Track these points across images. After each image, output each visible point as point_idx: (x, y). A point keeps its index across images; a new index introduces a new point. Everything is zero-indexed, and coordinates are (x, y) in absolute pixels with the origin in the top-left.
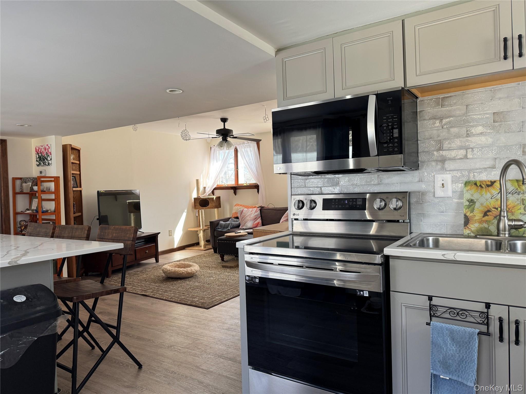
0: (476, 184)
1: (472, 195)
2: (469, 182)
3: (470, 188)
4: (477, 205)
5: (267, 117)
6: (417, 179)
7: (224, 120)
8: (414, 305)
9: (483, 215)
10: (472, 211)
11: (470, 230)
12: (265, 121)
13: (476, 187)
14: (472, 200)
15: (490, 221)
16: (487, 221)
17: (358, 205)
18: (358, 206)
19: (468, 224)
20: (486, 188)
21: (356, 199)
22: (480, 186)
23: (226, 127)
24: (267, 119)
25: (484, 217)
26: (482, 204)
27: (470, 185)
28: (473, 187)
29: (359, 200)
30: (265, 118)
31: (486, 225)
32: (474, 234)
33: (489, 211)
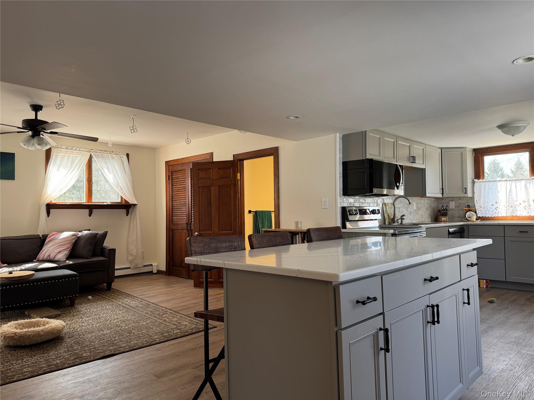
1: (385, 208)
3: (384, 206)
4: (386, 212)
5: (136, 129)
7: (37, 108)
10: (386, 215)
12: (133, 131)
14: (385, 210)
20: (387, 206)
23: (39, 118)
24: (136, 130)
25: (388, 217)
27: (384, 204)
30: (133, 128)
31: (389, 220)
32: (388, 224)
33: (389, 215)
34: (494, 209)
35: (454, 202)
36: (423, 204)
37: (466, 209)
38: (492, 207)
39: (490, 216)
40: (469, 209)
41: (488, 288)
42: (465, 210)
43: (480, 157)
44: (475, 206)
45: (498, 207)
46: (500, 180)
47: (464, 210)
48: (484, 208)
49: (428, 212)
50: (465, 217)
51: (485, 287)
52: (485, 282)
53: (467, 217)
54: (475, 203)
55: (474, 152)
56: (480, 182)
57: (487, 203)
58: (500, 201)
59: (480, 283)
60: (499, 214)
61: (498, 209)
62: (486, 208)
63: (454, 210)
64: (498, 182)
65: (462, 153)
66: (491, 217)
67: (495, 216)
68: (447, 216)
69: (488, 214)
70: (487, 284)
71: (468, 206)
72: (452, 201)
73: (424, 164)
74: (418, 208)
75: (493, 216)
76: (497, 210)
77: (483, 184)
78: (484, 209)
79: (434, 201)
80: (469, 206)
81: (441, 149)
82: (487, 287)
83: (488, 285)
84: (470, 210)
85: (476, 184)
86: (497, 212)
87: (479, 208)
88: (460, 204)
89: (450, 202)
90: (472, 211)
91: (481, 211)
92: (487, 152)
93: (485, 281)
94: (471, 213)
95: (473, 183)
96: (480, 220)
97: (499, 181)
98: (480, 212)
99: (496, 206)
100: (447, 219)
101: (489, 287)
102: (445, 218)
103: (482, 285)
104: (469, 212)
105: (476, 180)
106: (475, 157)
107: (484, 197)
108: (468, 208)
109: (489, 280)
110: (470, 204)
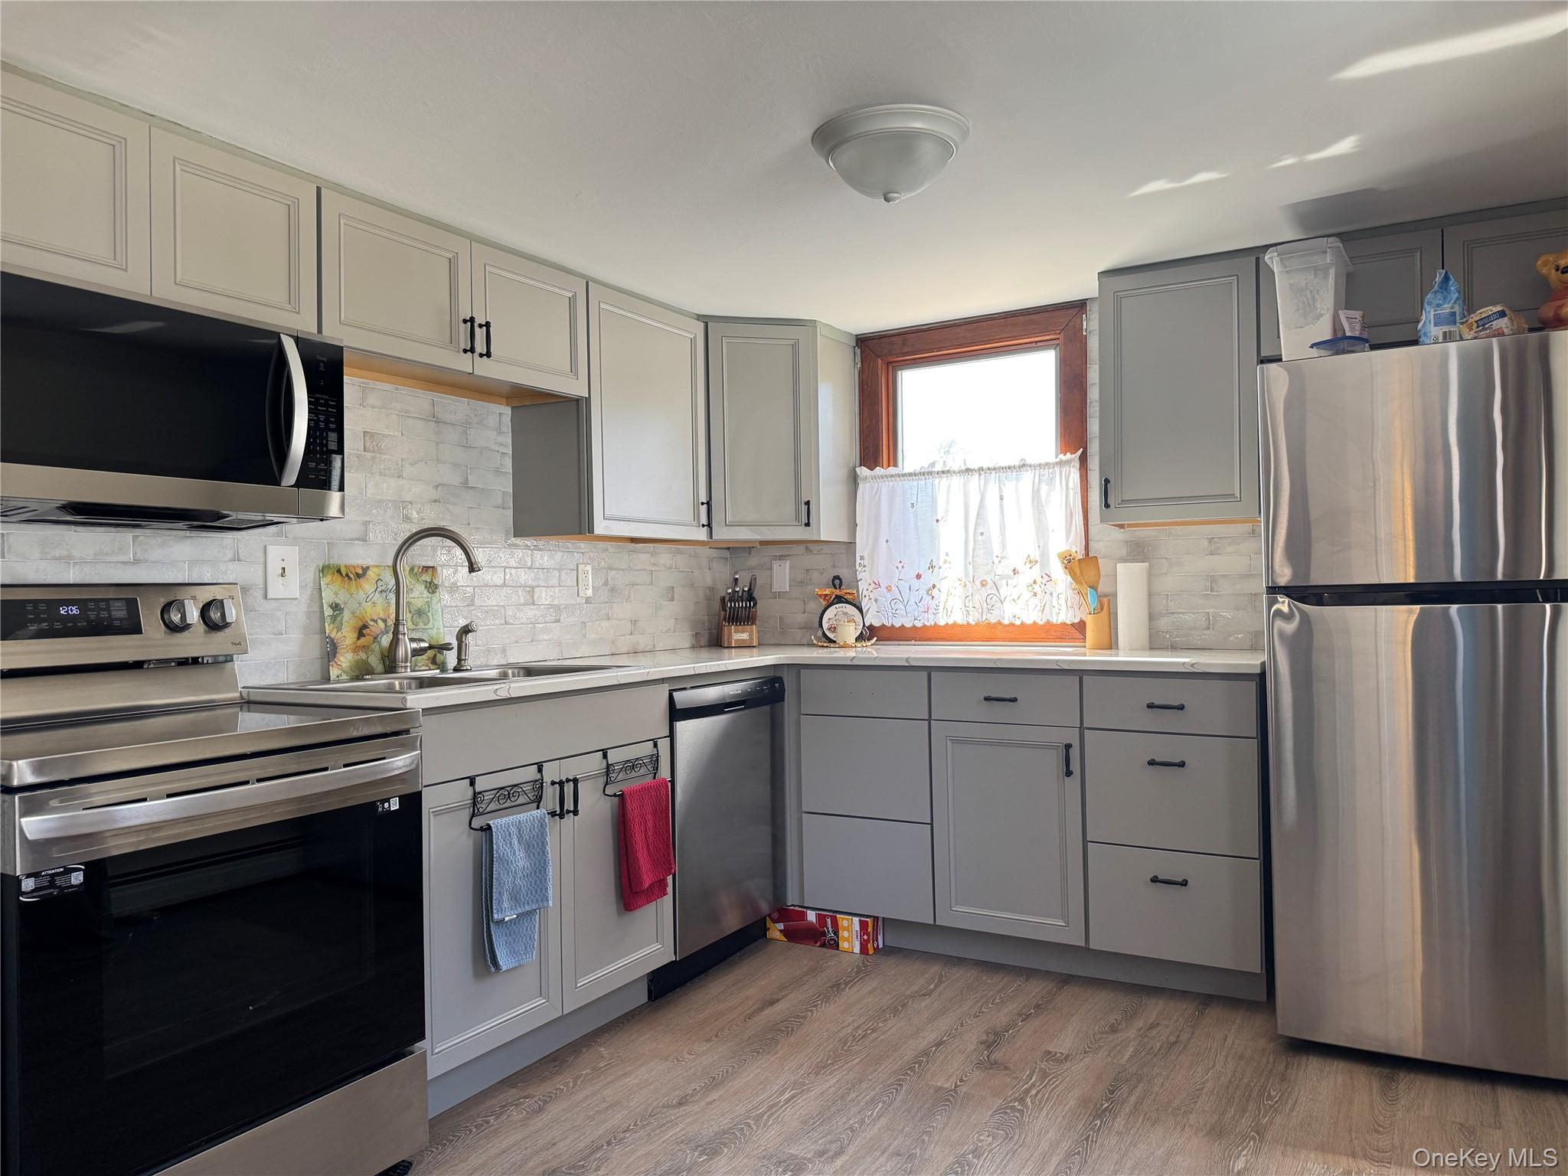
0: (339, 571)
1: (336, 594)
2: (328, 566)
3: (332, 580)
4: (346, 615)
6: (230, 555)
8: (448, 805)
9: (356, 635)
10: (339, 629)
11: (339, 669)
13: (341, 578)
14: (337, 605)
15: (368, 647)
16: (364, 647)
17: (117, 619)
18: (117, 623)
19: (335, 657)
20: (356, 579)
21: (107, 601)
22: (347, 575)
25: (358, 638)
26: (353, 613)
27: (330, 572)
28: (335, 577)
29: (117, 604)
31: (363, 656)
32: (347, 676)
33: (365, 627)
34: (923, 592)
35: (788, 564)
36: (644, 570)
37: (826, 595)
38: (915, 583)
39: (908, 625)
40: (837, 592)
41: (867, 954)
42: (824, 600)
43: (879, 372)
44: (858, 579)
45: (938, 586)
46: (946, 469)
47: (820, 596)
48: (889, 589)
49: (672, 609)
50: (821, 625)
51: (857, 949)
52: (858, 929)
53: (825, 626)
54: (857, 566)
55: (858, 351)
56: (874, 478)
57: (900, 568)
58: (943, 557)
59: (840, 932)
60: (940, 614)
61: (935, 592)
62: (894, 588)
63: (790, 599)
64: (937, 480)
65: (795, 347)
66: (914, 626)
67: (926, 623)
68: (753, 624)
69: (903, 616)
70: (866, 937)
71: (833, 581)
72: (781, 558)
73: (576, 374)
74: (613, 590)
75: (919, 624)
76: (933, 597)
77: (885, 487)
78: (889, 595)
79: (711, 560)
80: (837, 582)
81: (706, 320)
82: (864, 950)
83: (868, 941)
84: (840, 599)
85: (861, 486)
86: (933, 604)
87: (871, 588)
88: (807, 570)
89: (776, 565)
90: (847, 602)
91: (876, 601)
92: (905, 350)
93: (856, 920)
94: (843, 609)
95: (854, 480)
96: (875, 638)
97: (943, 472)
98: (874, 607)
99: (929, 578)
100: (751, 636)
101: (876, 949)
102: (742, 632)
103: (847, 940)
104: (837, 606)
105: (863, 471)
106: (861, 372)
107: (887, 541)
108: (836, 588)
109: (876, 919)
110: (844, 573)
